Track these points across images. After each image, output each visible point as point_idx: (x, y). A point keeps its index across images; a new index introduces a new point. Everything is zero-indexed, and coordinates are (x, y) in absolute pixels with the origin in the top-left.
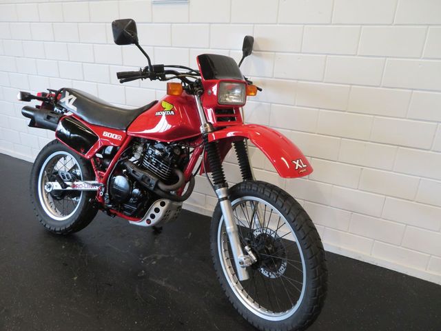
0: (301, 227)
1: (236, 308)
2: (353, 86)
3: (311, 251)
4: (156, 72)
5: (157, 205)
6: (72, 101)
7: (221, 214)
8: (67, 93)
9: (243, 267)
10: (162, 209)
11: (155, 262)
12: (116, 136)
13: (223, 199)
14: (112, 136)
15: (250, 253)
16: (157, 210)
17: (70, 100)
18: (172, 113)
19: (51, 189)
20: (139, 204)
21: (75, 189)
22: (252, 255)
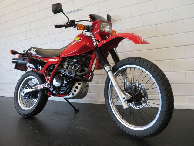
0: (151, 67)
1: (125, 131)
2: (157, 25)
3: (160, 76)
4: (71, 24)
5: (77, 85)
6: (34, 51)
7: (110, 80)
8: (32, 49)
9: (125, 101)
10: (79, 87)
11: (77, 122)
12: (55, 59)
13: (109, 71)
14: (53, 60)
15: (127, 94)
16: (77, 87)
17: (33, 51)
18: (80, 40)
19: (24, 94)
20: (68, 86)
21: (36, 89)
22: (128, 95)
